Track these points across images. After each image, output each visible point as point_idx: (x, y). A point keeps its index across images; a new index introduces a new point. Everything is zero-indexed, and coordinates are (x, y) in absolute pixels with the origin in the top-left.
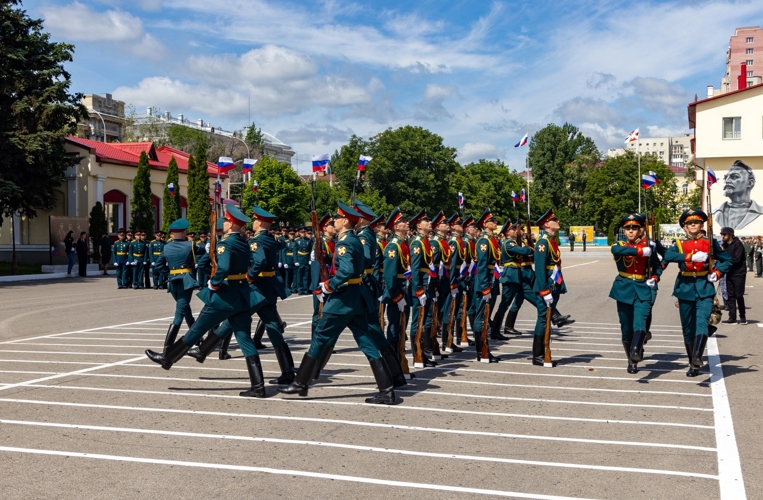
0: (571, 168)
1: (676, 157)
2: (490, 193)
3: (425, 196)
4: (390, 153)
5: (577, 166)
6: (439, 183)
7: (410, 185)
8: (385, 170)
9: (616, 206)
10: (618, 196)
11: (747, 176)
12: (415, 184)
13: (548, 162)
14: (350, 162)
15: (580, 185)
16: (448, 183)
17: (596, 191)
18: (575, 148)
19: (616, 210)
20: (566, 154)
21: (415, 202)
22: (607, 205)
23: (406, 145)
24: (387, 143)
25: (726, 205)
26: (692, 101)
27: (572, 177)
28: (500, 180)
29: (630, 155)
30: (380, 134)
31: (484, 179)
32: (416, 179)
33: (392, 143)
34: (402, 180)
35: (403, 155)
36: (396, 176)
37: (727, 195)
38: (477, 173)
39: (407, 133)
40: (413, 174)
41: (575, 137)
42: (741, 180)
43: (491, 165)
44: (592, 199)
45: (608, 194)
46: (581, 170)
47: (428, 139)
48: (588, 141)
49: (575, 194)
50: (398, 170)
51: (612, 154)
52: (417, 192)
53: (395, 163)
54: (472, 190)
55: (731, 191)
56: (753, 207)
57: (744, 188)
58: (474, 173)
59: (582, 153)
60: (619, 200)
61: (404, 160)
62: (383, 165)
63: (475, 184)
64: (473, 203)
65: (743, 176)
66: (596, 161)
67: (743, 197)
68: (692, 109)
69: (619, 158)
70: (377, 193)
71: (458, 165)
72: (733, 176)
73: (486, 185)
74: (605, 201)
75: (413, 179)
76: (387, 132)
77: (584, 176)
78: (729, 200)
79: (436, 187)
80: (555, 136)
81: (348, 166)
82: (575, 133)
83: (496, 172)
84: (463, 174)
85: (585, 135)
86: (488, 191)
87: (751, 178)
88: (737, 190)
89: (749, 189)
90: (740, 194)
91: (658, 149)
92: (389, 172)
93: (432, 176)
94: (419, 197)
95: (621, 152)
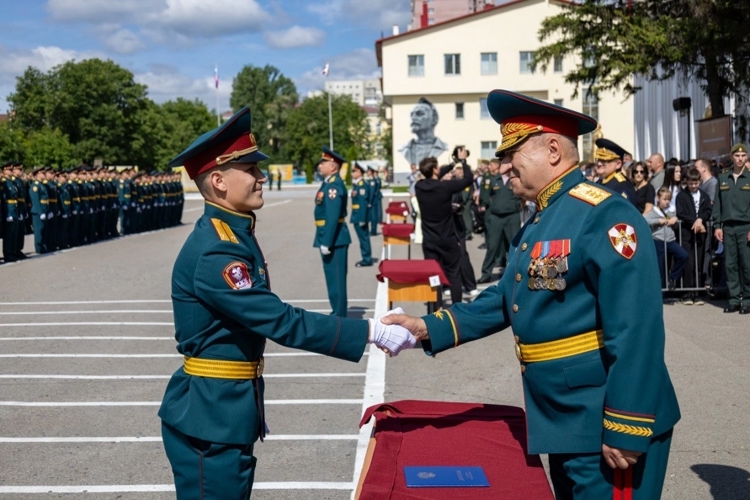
0: (271, 108)
1: (370, 98)
2: (189, 133)
3: (112, 134)
4: (72, 87)
5: (276, 107)
6: (127, 120)
7: (96, 122)
8: (65, 105)
9: (315, 146)
10: (316, 135)
11: (431, 113)
12: (101, 121)
13: (249, 101)
14: (27, 97)
15: (280, 124)
16: (139, 121)
17: (296, 131)
18: (276, 87)
19: (315, 149)
20: (266, 95)
21: (102, 140)
22: (306, 145)
23: (90, 78)
24: (68, 77)
25: (413, 142)
26: (379, 38)
27: (273, 117)
28: (199, 118)
29: (326, 95)
30: (59, 66)
31: (182, 118)
32: (102, 116)
33: (74, 76)
34: (87, 116)
35: (88, 90)
36: (78, 112)
37: (414, 131)
38: (174, 112)
39: (91, 67)
40: (100, 111)
41: (277, 79)
42: (425, 116)
43: (189, 103)
44: (292, 138)
45: (307, 133)
46: (280, 110)
47: (117, 74)
48: (288, 82)
49: (275, 133)
50: (81, 106)
51: (310, 95)
52: (104, 129)
53: (78, 99)
54: (169, 129)
55: (417, 128)
56: (437, 144)
57: (429, 125)
58: (170, 111)
59: (284, 94)
60: (317, 139)
61: (89, 96)
62: (64, 100)
63: (171, 122)
64: (169, 143)
65: (428, 115)
66: (295, 101)
67: (429, 134)
68: (379, 45)
69: (317, 98)
70: (57, 131)
71: (152, 102)
72: (419, 113)
73: (184, 123)
74: (305, 140)
75: (100, 116)
76: (68, 64)
77: (285, 115)
78: (415, 137)
79: (125, 125)
80: (254, 75)
81: (23, 102)
82: (276, 75)
83: (193, 110)
84: (158, 112)
85: (286, 76)
86: (186, 129)
87: (435, 114)
88: (423, 127)
89: (433, 125)
90: (425, 131)
91: (354, 91)
92: (72, 109)
93: (120, 113)
94: (105, 136)
95: (318, 93)
